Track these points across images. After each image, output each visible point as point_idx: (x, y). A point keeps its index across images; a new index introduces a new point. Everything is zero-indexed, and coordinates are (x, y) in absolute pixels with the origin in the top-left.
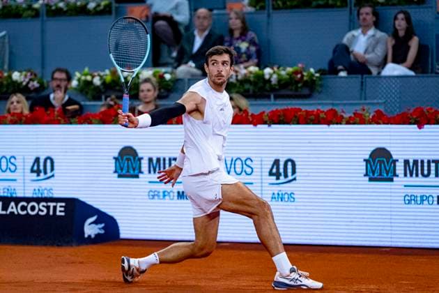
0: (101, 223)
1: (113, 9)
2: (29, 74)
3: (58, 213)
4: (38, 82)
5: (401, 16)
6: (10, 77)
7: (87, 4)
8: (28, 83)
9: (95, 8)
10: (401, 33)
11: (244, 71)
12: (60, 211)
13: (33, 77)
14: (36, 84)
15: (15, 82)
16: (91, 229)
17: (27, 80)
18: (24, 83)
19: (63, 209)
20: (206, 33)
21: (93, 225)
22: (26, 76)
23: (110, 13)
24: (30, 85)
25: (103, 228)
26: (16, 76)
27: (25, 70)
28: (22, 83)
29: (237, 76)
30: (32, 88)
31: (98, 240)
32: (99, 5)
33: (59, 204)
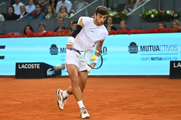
2: (173, 11)
4: (177, 15)
6: (166, 12)
8: (173, 15)
13: (175, 12)
14: (176, 15)
15: (168, 15)
17: (173, 14)
18: (172, 15)
22: (172, 12)
24: (174, 16)
26: (168, 12)
27: (172, 10)
28: (171, 15)
30: (175, 17)
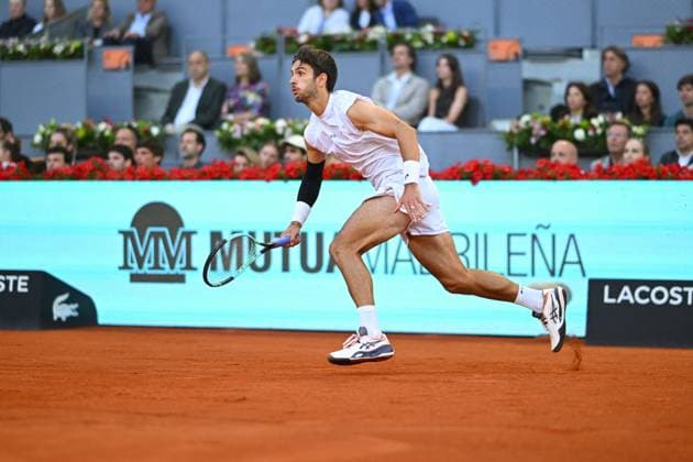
0: (74, 302)
1: (86, 52)
3: (20, 289)
5: (444, 61)
7: (53, 46)
9: (63, 52)
10: (447, 83)
11: (250, 125)
12: (23, 287)
16: (62, 310)
19: (25, 284)
20: (204, 82)
21: (65, 305)
23: (81, 57)
25: (77, 310)
29: (242, 130)
31: (70, 323)
32: (67, 49)
33: (21, 278)
